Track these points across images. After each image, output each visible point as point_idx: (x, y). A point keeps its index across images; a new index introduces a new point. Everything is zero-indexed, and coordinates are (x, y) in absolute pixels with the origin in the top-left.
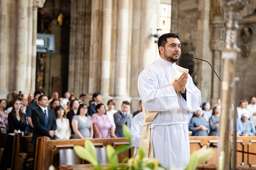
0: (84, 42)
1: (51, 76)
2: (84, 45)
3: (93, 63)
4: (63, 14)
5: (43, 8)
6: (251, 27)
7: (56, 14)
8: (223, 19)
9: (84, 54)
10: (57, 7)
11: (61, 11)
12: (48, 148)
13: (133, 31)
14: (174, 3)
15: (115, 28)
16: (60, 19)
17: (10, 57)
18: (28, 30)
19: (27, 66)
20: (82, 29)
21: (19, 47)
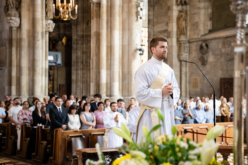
0: (83, 57)
1: (59, 83)
2: (83, 59)
3: (93, 72)
4: (66, 36)
5: (53, 32)
6: (207, 43)
7: (61, 37)
8: (187, 38)
9: (83, 67)
10: (62, 31)
11: (64, 35)
12: (63, 136)
13: (123, 47)
14: (150, 26)
15: (109, 45)
16: (64, 40)
17: (29, 69)
18: (42, 49)
19: (42, 76)
20: (81, 47)
21: (36, 62)
